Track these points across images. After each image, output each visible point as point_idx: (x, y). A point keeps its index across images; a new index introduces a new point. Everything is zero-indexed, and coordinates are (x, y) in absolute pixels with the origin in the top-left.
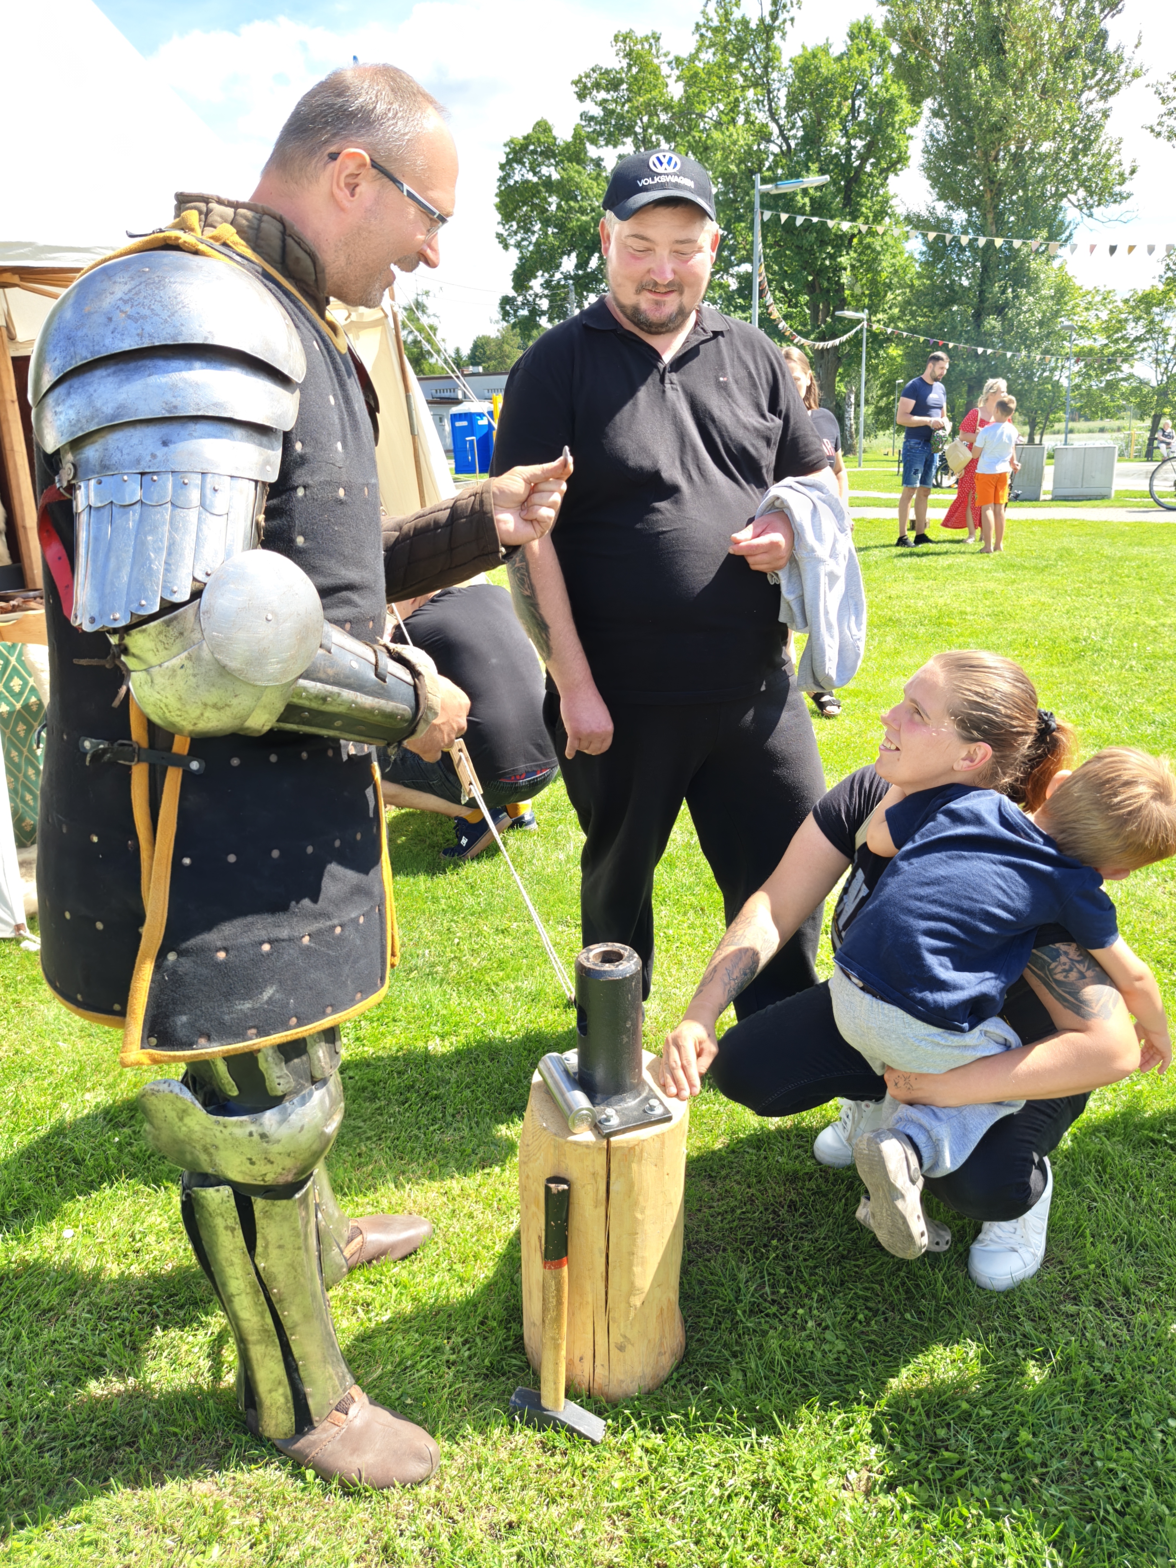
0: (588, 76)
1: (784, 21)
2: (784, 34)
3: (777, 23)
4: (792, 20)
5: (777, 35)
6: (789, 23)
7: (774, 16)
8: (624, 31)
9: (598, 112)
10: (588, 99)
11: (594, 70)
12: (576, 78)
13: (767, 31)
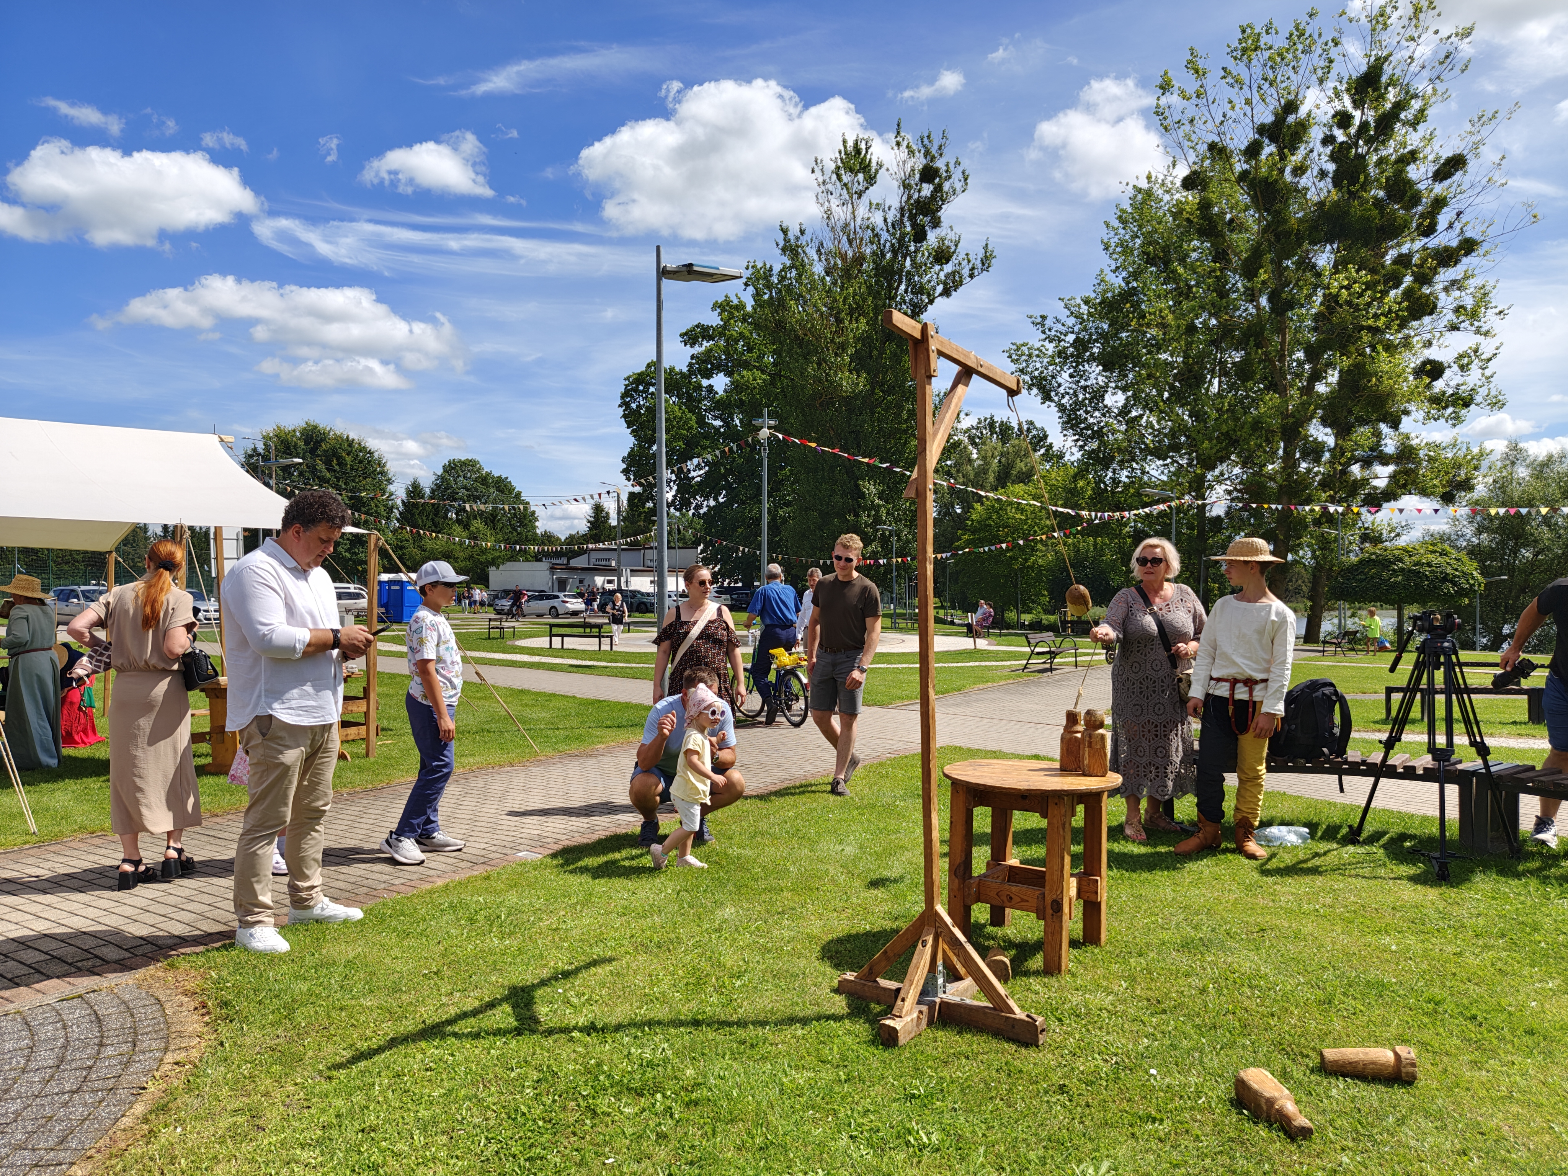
0: (693, 329)
8: (721, 300)
9: (702, 354)
10: (695, 346)
11: (697, 326)
12: (684, 331)
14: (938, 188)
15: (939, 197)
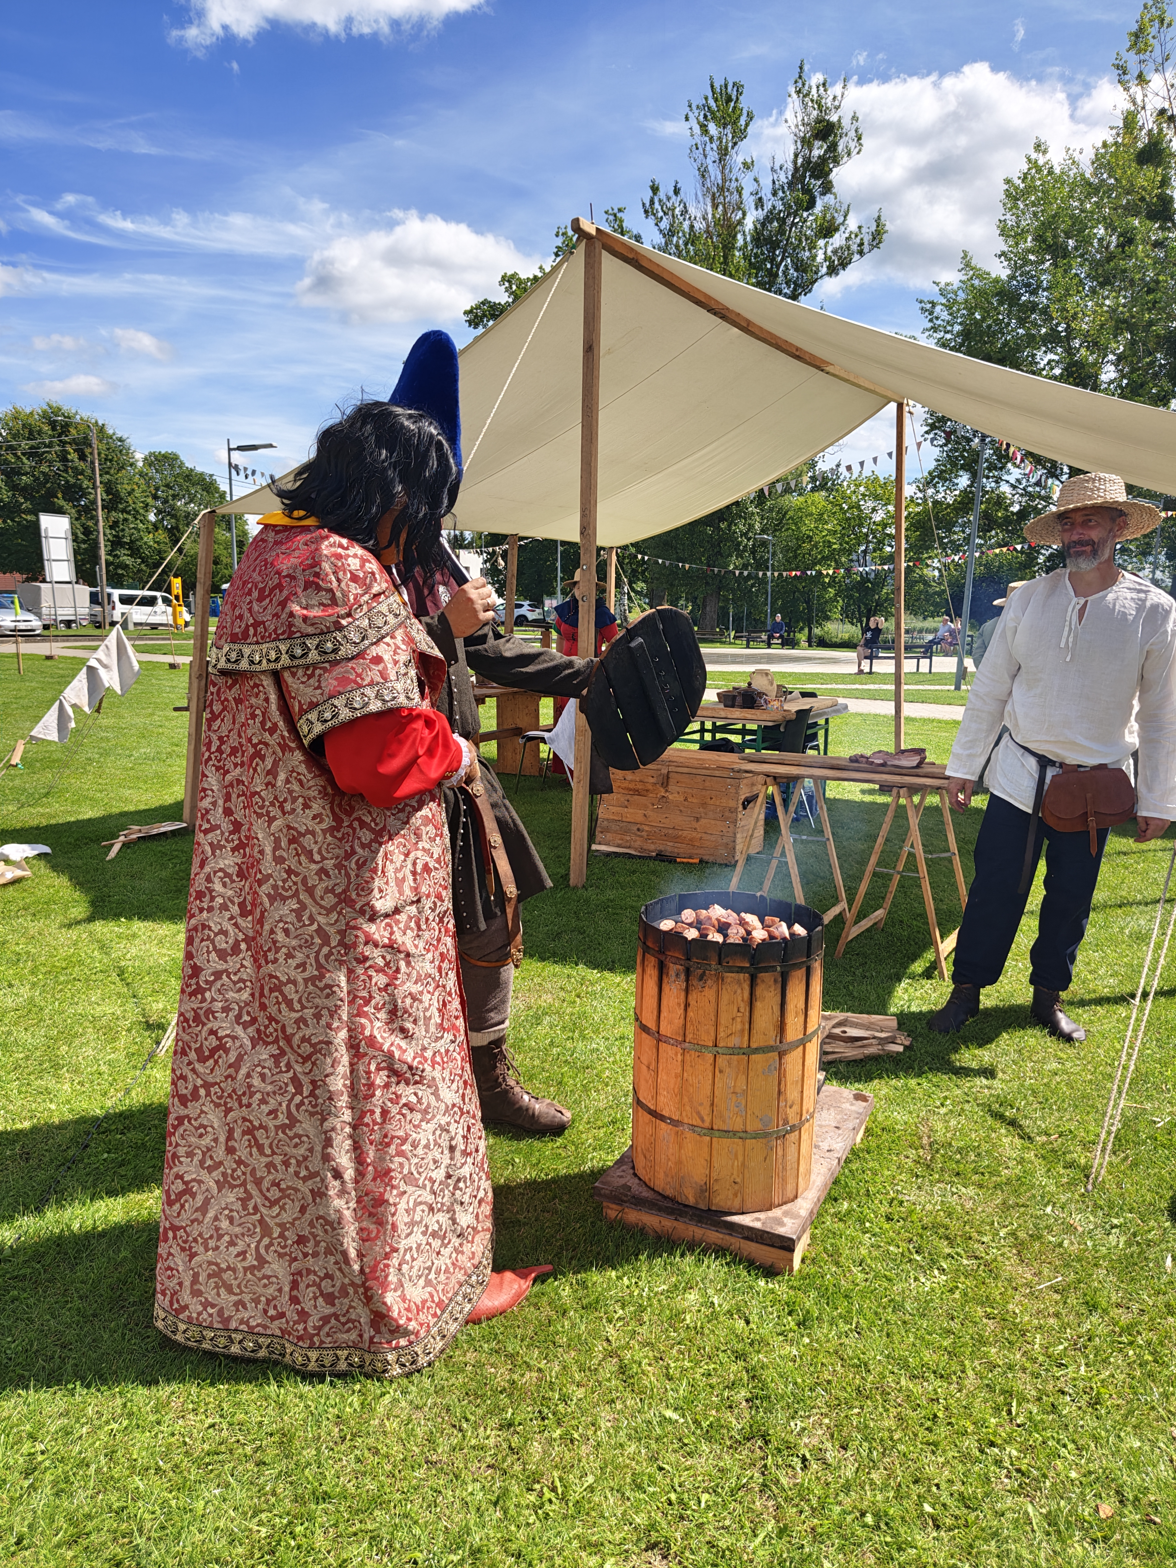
14: (833, 147)
15: (833, 156)
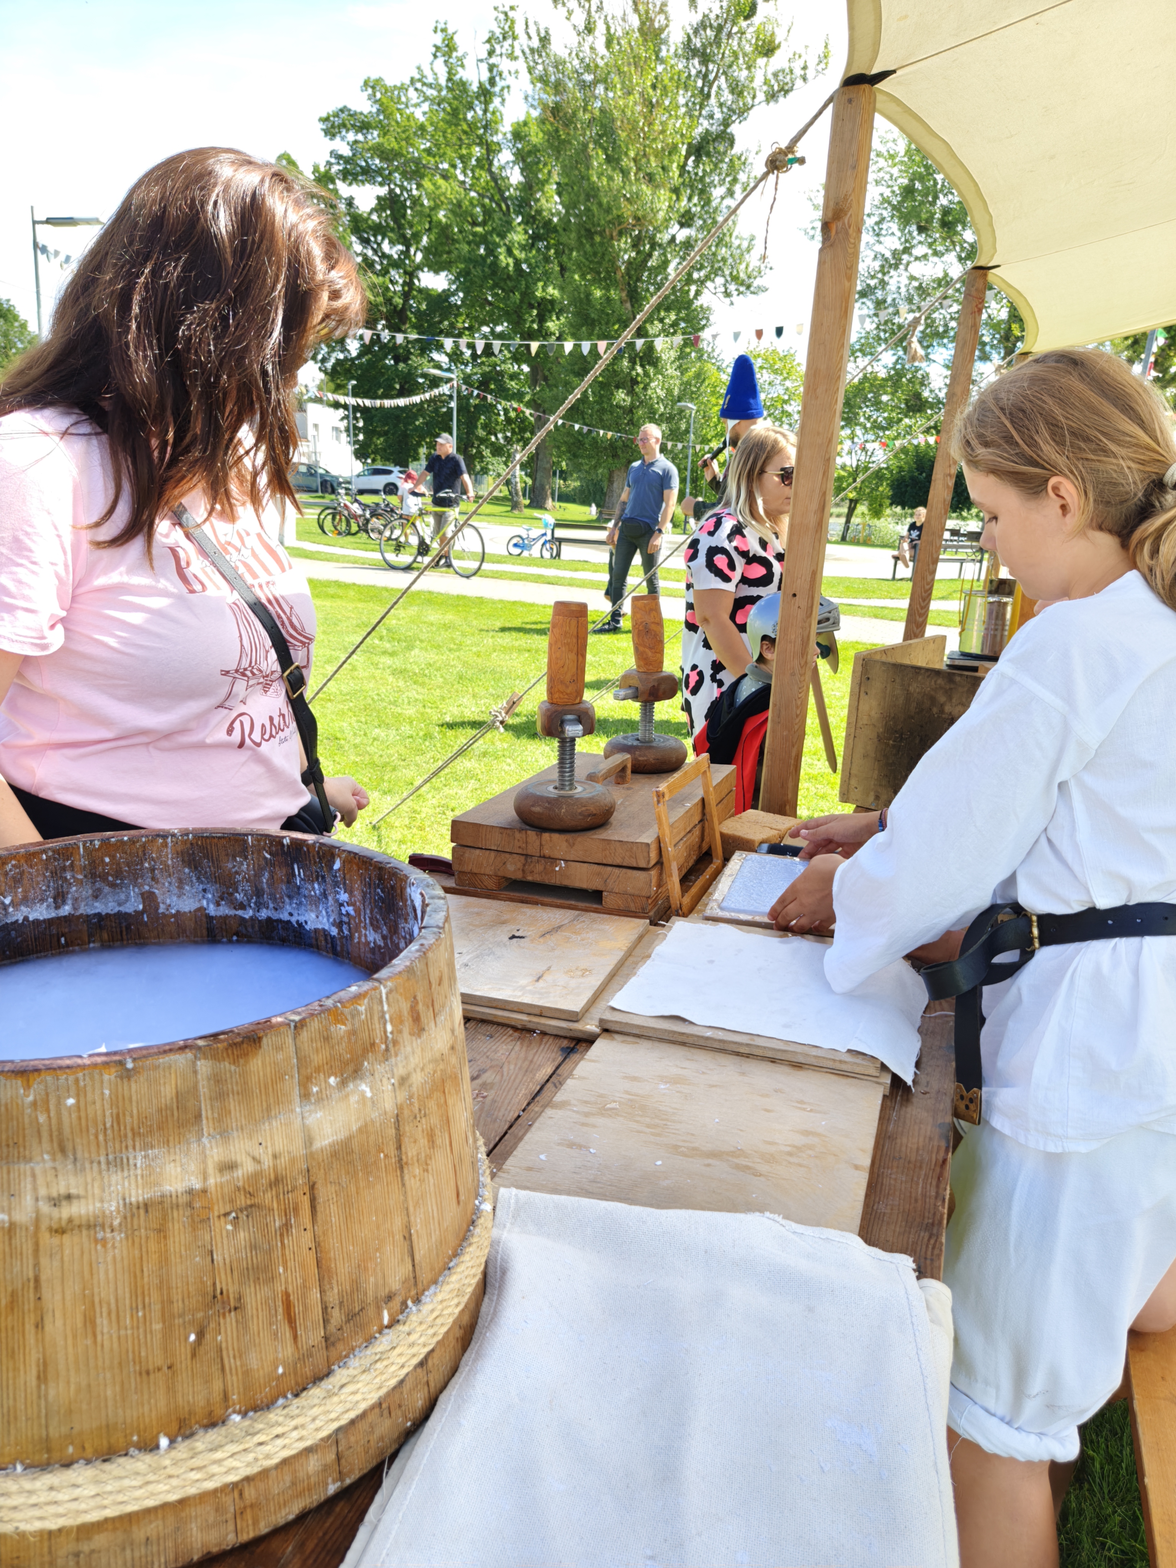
0: (336, 115)
1: (502, 89)
2: (503, 100)
3: (497, 89)
4: (508, 87)
5: (497, 101)
6: (506, 90)
7: (492, 82)
8: (374, 77)
9: (346, 151)
10: (338, 138)
11: (342, 110)
12: (324, 115)
13: (485, 94)
